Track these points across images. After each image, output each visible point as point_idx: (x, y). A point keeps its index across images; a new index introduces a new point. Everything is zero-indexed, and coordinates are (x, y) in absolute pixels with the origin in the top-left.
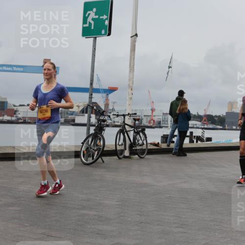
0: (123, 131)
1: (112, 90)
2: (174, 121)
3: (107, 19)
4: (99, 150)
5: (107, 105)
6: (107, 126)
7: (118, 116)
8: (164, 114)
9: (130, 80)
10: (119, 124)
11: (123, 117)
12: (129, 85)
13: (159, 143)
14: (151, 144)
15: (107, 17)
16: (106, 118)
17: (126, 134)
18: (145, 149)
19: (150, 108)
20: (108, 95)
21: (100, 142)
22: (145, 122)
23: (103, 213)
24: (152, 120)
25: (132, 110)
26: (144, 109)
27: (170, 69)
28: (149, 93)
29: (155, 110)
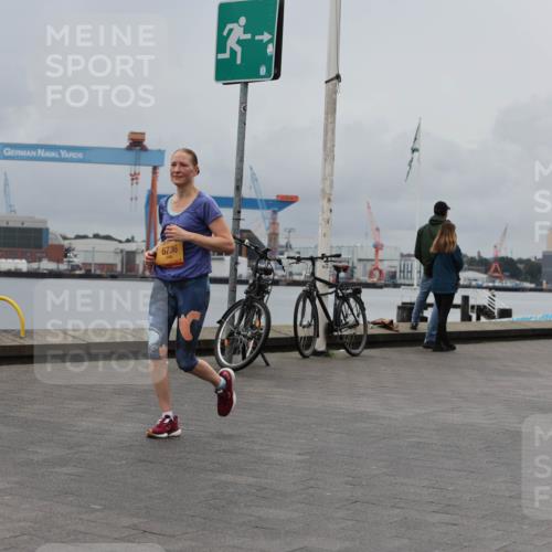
0: (310, 294)
1: (285, 202)
2: (425, 273)
3: (270, 41)
4: (256, 337)
5: (273, 236)
6: (276, 283)
7: (299, 260)
8: (402, 255)
9: (324, 179)
10: (302, 278)
11: (310, 263)
12: (323, 191)
13: (392, 322)
14: (374, 323)
15: (270, 37)
16: (273, 264)
17: (317, 302)
18: (361, 337)
19: (371, 243)
20: (275, 212)
21: (259, 319)
22: (360, 275)
23: (269, 481)
24: (377, 268)
25: (332, 247)
26: (359, 245)
27: (416, 154)
28: (369, 207)
29: (382, 246)
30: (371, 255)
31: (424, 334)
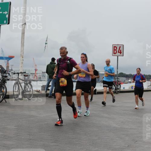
1: (11, 58)
2: (49, 77)
3: (7, 14)
4: (3, 94)
5: (8, 67)
6: (8, 80)
7: (14, 73)
8: (43, 72)
9: (21, 51)
10: (15, 78)
11: (17, 74)
12: (21, 55)
15: (7, 13)
16: (7, 75)
19: (34, 69)
20: (8, 60)
21: (4, 89)
22: (31, 77)
23: (7, 134)
24: (36, 76)
25: (23, 70)
26: (31, 69)
27: (47, 44)
28: (34, 59)
29: (37, 70)
30: (34, 72)
31: (49, 94)
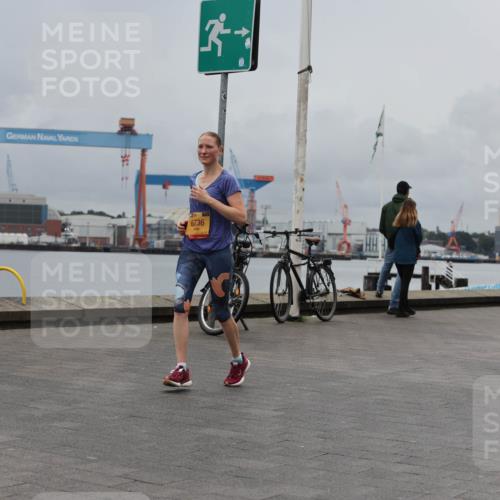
0: (285, 266)
1: (262, 181)
2: (389, 246)
3: (247, 36)
4: (236, 304)
5: (251, 212)
6: (254, 255)
7: (274, 234)
8: (368, 230)
9: (297, 161)
10: (277, 251)
11: (284, 237)
12: (296, 171)
13: (359, 290)
14: (343, 292)
15: (248, 32)
16: (251, 238)
17: (291, 272)
18: (331, 304)
19: (340, 219)
20: (253, 191)
21: (239, 287)
22: (330, 248)
23: (248, 435)
24: (345, 242)
25: (304, 223)
26: (328, 221)
27: (380, 138)
28: (338, 186)
29: (350, 221)
30: (339, 229)
